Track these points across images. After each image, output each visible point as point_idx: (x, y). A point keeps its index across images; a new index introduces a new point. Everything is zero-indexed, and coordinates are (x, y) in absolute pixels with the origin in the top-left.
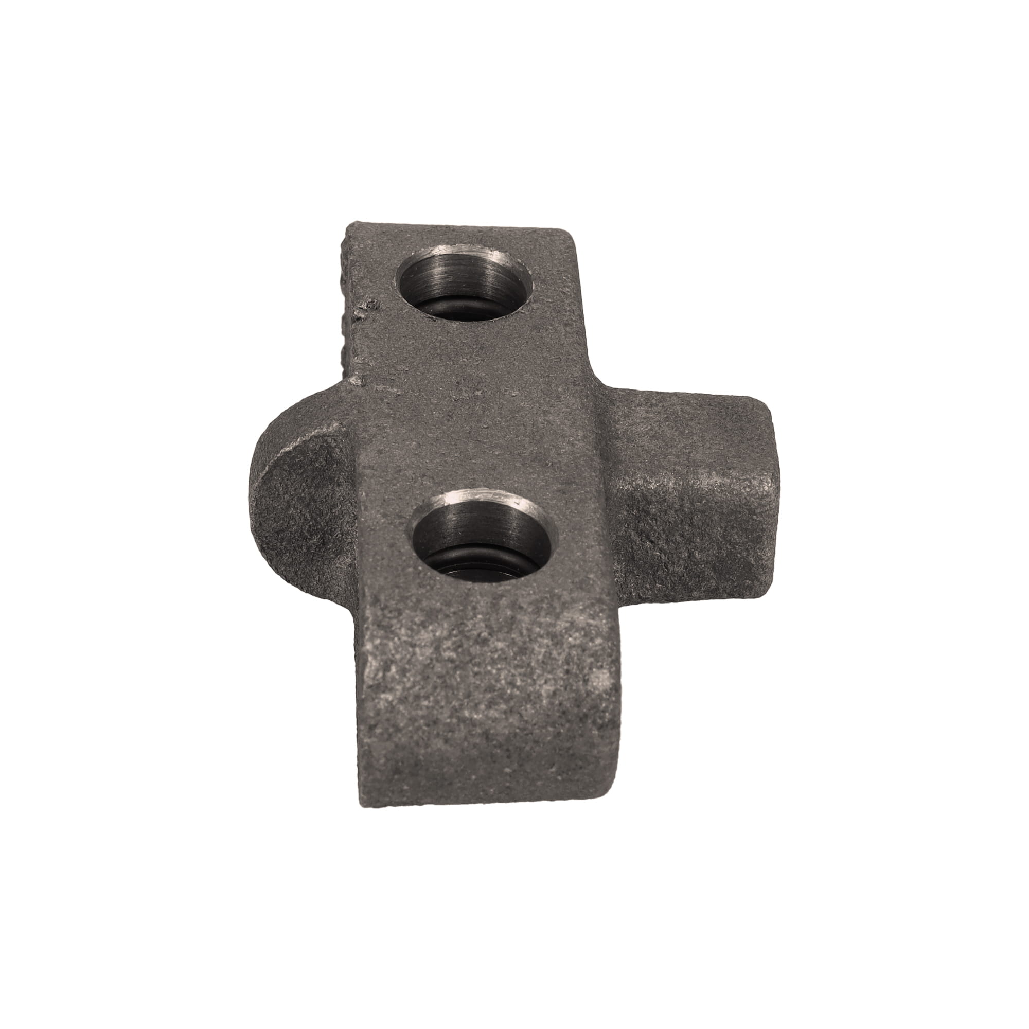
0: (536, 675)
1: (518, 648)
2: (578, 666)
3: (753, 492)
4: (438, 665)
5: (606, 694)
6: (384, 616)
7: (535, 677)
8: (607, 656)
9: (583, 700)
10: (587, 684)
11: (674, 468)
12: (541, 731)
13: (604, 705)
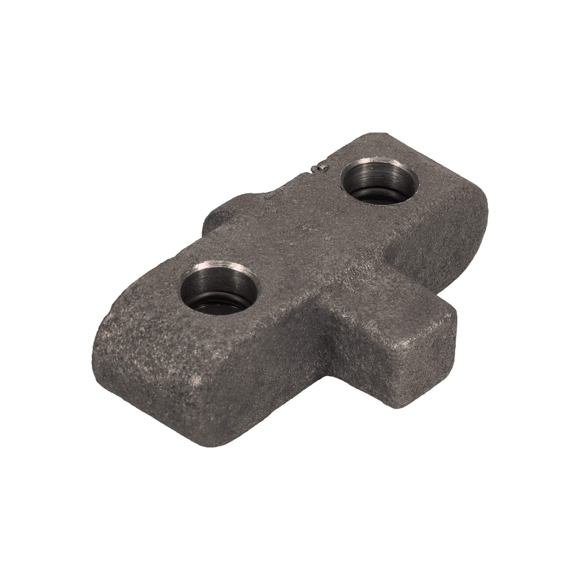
0: (171, 361)
1: (172, 343)
2: (191, 367)
3: (389, 345)
4: (135, 331)
5: (195, 388)
6: (131, 296)
7: (170, 362)
8: (205, 370)
9: (184, 386)
10: (189, 379)
11: (361, 313)
12: (162, 390)
13: (191, 393)
